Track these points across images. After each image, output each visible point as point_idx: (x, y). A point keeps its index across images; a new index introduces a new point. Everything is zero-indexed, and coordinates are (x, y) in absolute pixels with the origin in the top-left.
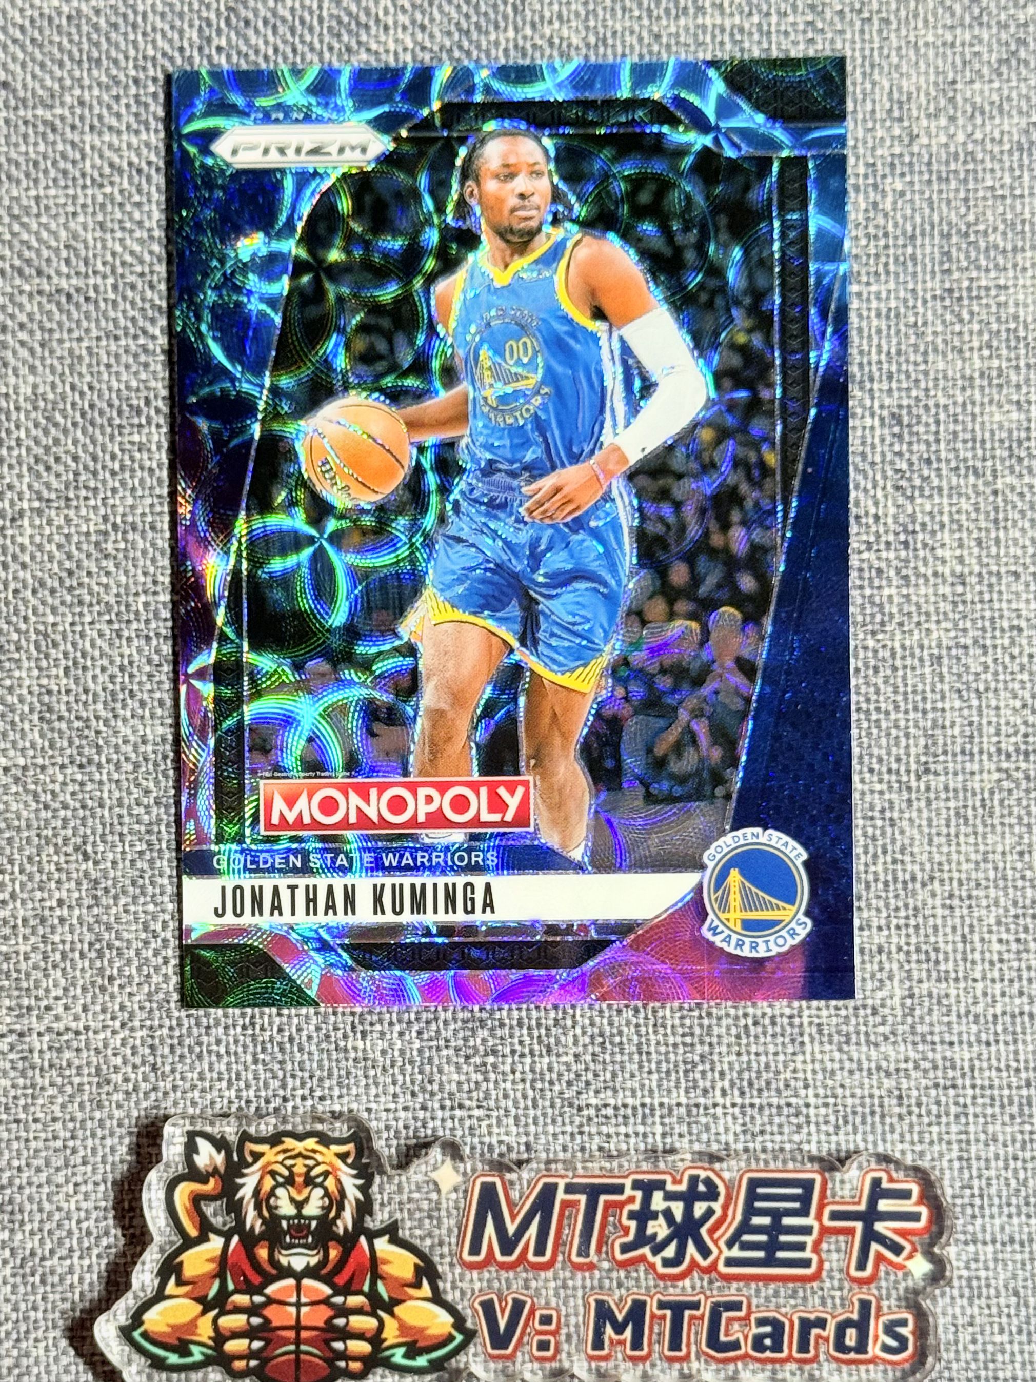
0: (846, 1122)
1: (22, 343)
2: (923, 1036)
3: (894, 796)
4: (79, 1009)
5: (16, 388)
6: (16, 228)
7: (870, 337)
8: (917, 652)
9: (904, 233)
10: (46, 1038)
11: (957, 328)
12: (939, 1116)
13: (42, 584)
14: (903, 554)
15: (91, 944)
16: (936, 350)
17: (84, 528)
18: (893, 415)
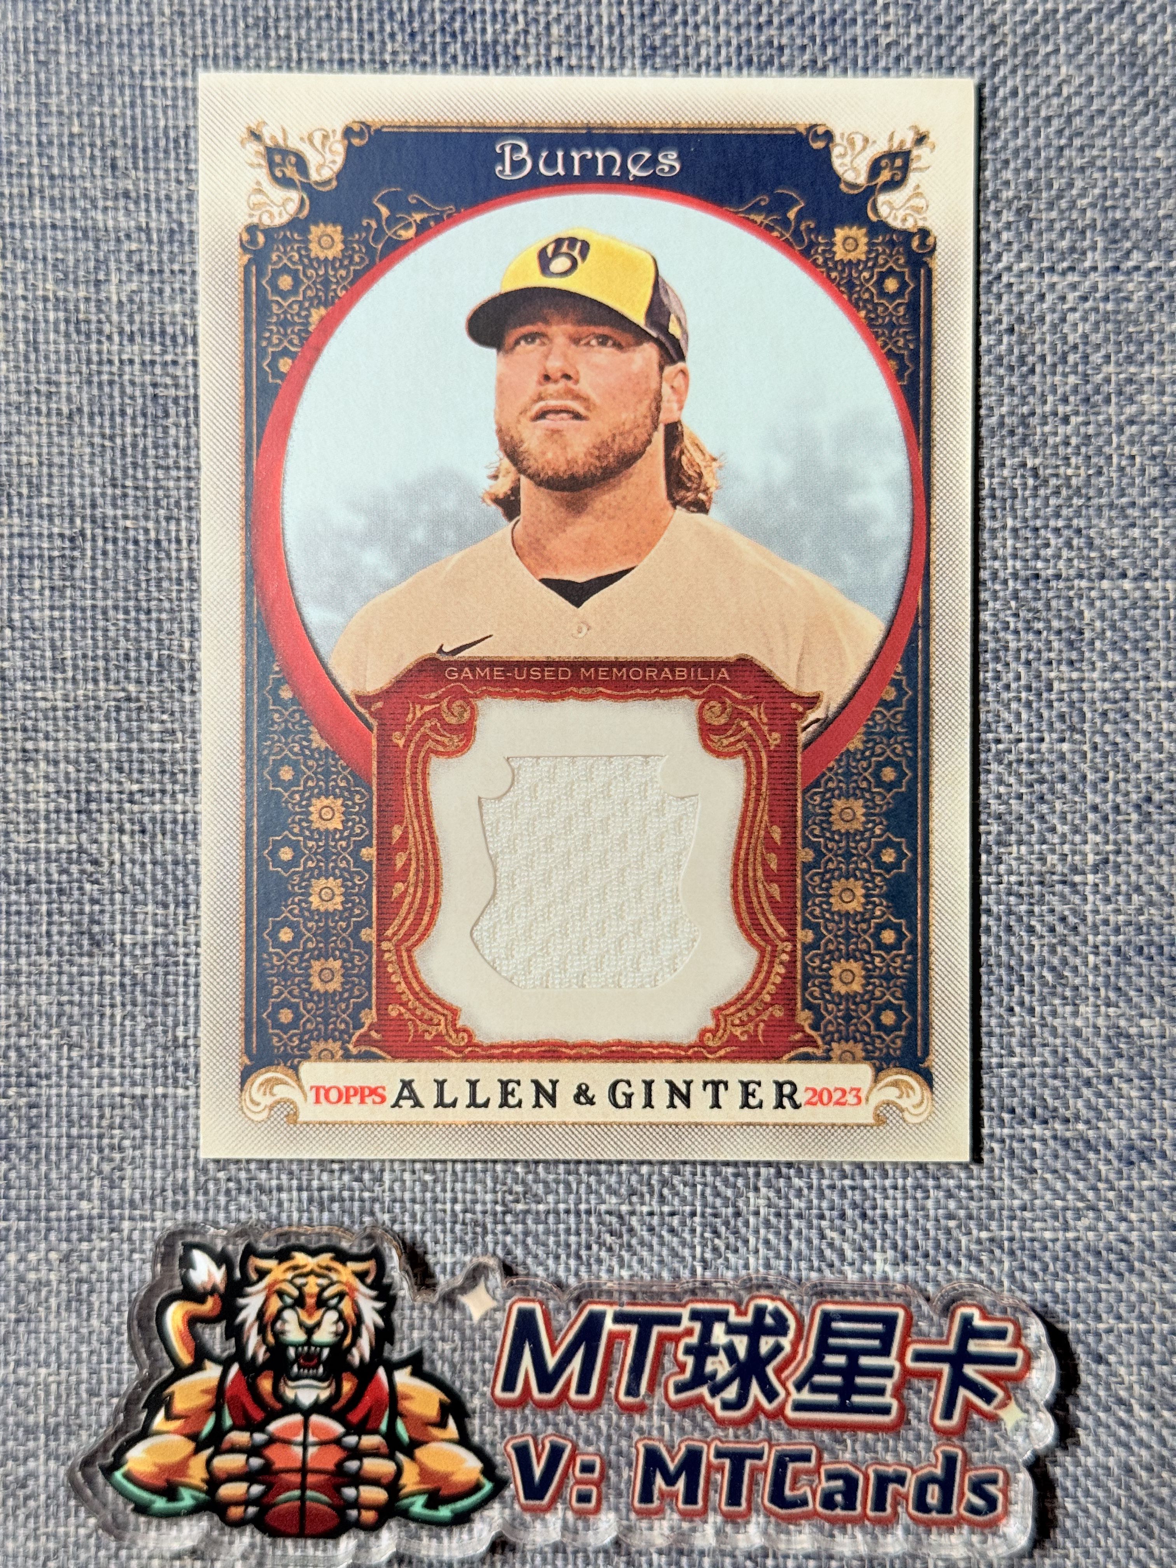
0: (176, 141)
1: (1089, 1064)
2: (86, 237)
3: (110, 512)
4: (1049, 298)
5: (1097, 1013)
6: (1090, 1195)
7: (123, 1036)
8: (80, 677)
9: (80, 1151)
10: (1087, 264)
11: (23, 1041)
12: (71, 144)
13: (1075, 789)
14: (93, 788)
15: (1032, 371)
16: (49, 1016)
17: (1023, 849)
18: (98, 944)
